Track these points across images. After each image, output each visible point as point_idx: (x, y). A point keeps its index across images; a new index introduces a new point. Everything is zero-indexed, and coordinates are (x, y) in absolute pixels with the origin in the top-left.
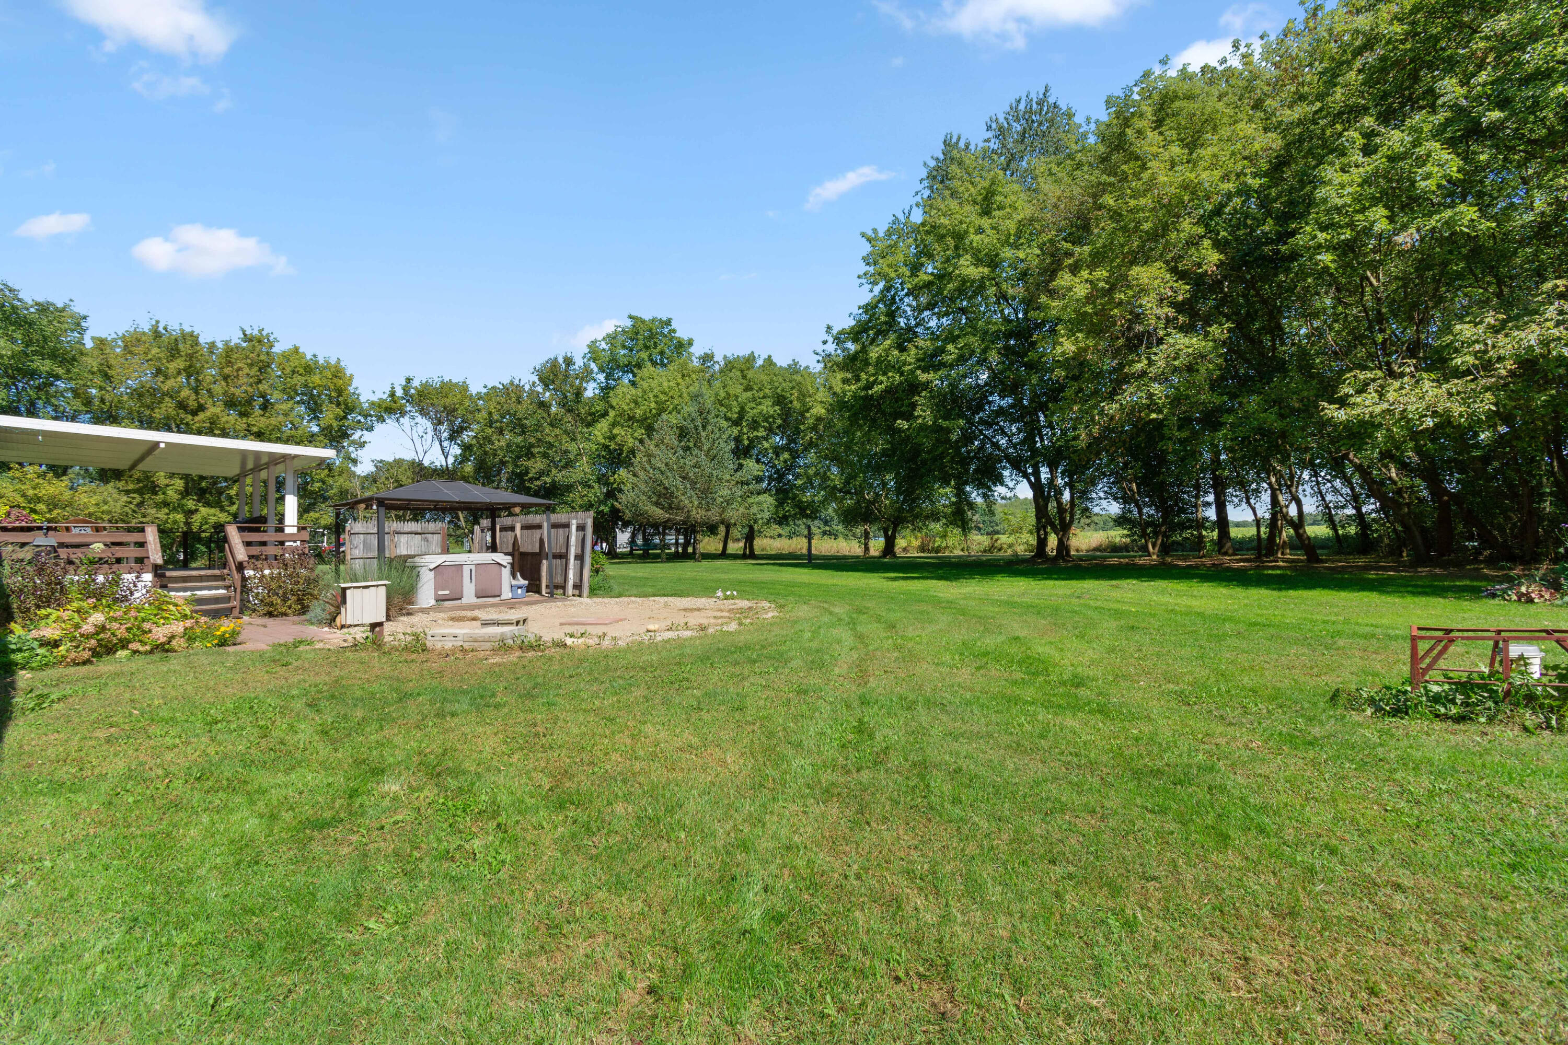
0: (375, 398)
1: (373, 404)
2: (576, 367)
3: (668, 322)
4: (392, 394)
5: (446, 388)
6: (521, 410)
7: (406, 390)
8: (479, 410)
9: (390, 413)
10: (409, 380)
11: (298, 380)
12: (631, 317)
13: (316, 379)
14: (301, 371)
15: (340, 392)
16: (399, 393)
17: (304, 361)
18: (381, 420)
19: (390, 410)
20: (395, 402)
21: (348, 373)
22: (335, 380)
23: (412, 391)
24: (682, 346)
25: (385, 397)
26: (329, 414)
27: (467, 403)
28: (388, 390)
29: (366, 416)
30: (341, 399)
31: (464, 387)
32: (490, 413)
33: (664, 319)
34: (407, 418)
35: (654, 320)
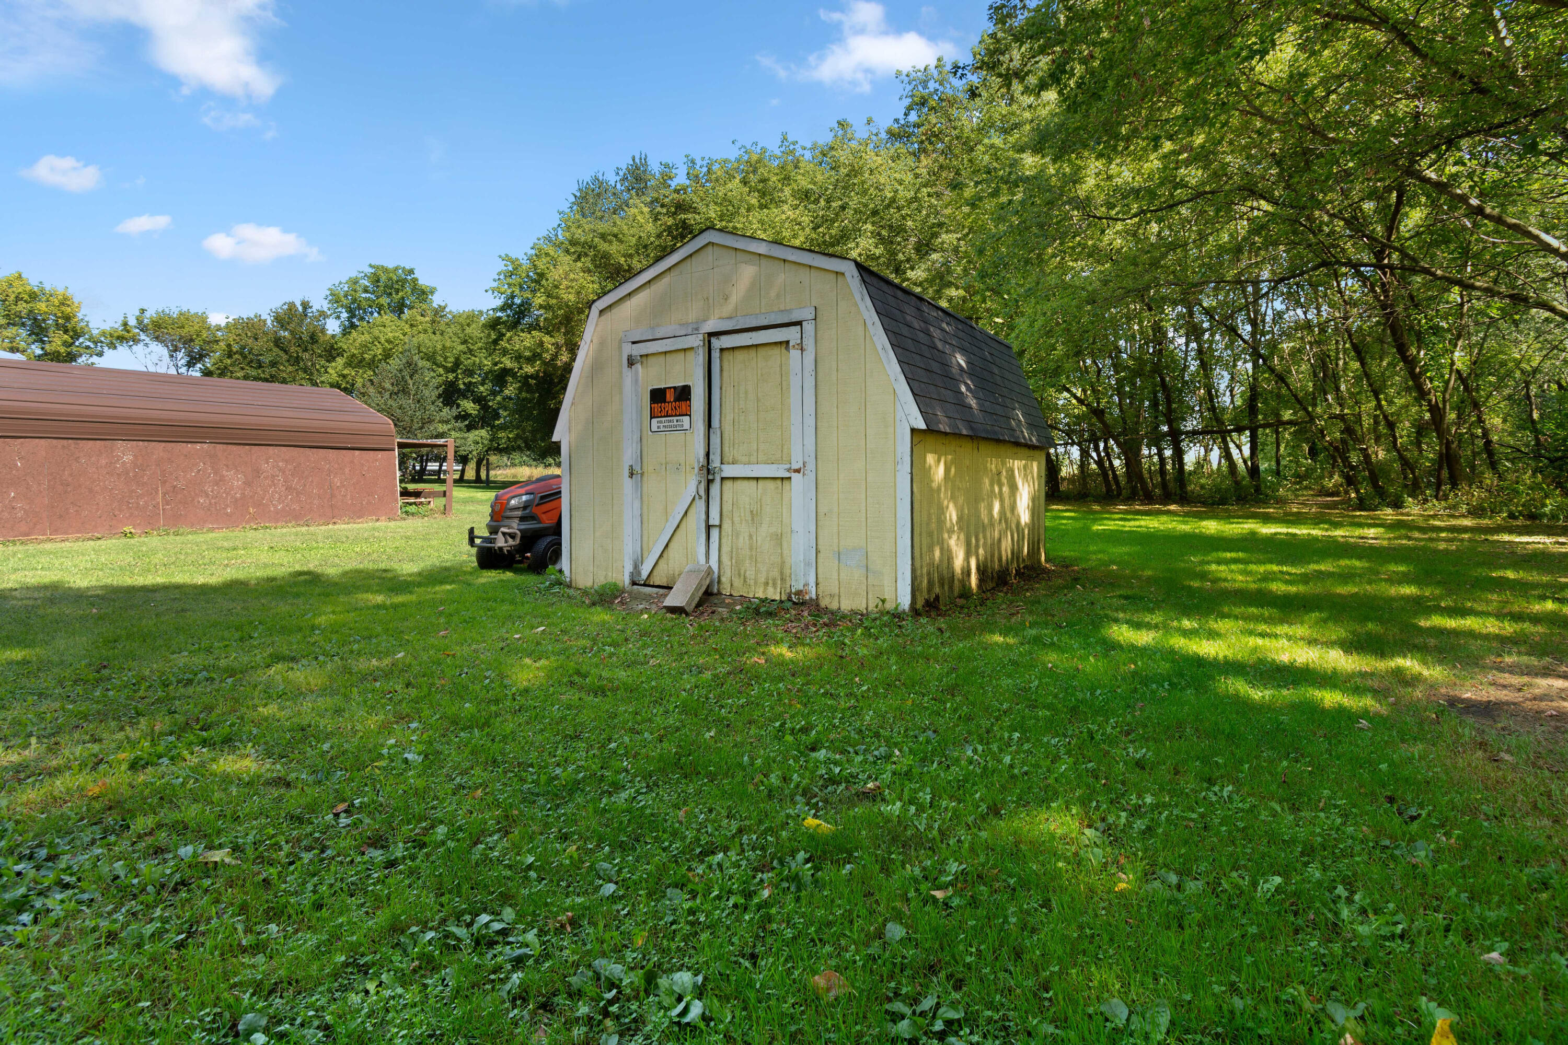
0: (107, 327)
1: (104, 334)
2: (314, 309)
3: (411, 272)
4: (125, 324)
5: (185, 319)
6: (257, 346)
7: (140, 321)
8: (217, 342)
9: (121, 342)
10: (143, 311)
11: (22, 307)
12: (371, 266)
13: (42, 306)
14: (26, 297)
15: (68, 318)
16: (132, 322)
17: (28, 288)
18: (112, 346)
19: (121, 339)
20: (128, 332)
21: (76, 300)
22: (63, 308)
23: (146, 321)
24: (423, 294)
25: (116, 326)
26: (57, 342)
27: (205, 334)
28: (120, 319)
29: (95, 343)
30: (69, 326)
31: (203, 319)
32: (229, 346)
33: (408, 267)
34: (141, 345)
35: (396, 269)
